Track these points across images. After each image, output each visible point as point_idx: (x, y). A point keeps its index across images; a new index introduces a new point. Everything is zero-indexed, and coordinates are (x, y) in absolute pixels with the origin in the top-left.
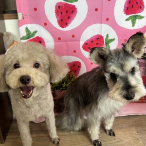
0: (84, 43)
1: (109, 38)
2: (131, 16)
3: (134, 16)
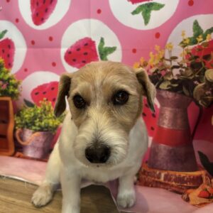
0: (67, 52)
1: (105, 46)
2: (141, 6)
3: (146, 4)
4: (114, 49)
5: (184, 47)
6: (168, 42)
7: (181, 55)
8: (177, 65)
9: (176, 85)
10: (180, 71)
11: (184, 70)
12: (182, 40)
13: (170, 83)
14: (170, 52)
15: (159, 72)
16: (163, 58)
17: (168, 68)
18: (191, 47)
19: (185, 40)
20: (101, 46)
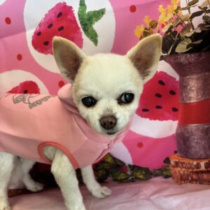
0: (35, 33)
1: (87, 11)
4: (102, 12)
9: (199, 42)
13: (190, 42)
15: (173, 30)
16: (178, 8)
20: (82, 12)
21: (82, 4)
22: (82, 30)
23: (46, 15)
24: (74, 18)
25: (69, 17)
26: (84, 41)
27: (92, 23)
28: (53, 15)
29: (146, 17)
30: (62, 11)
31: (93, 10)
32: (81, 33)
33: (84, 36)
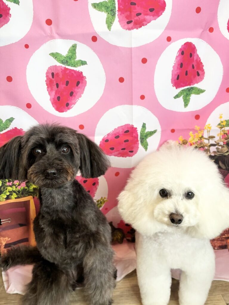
1: (146, 131)
2: (183, 90)
3: (187, 89)
4: (155, 132)
5: (221, 128)
6: (207, 124)
7: (218, 135)
8: (214, 143)
10: (217, 148)
11: (220, 147)
12: (219, 122)
14: (209, 132)
16: (202, 137)
17: (206, 146)
18: (227, 128)
19: (222, 122)
20: (143, 131)
21: (144, 126)
22: (139, 142)
23: (115, 129)
24: (138, 135)
25: (134, 135)
26: (139, 149)
27: (146, 138)
28: (121, 130)
29: (181, 137)
30: (129, 130)
31: (150, 131)
32: (139, 143)
33: (140, 146)
